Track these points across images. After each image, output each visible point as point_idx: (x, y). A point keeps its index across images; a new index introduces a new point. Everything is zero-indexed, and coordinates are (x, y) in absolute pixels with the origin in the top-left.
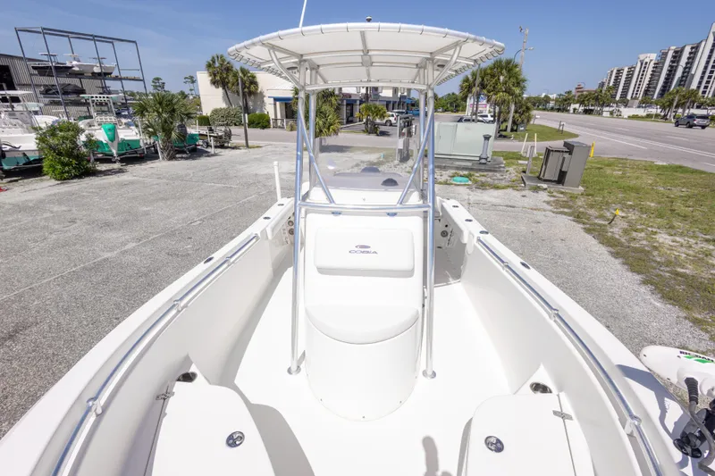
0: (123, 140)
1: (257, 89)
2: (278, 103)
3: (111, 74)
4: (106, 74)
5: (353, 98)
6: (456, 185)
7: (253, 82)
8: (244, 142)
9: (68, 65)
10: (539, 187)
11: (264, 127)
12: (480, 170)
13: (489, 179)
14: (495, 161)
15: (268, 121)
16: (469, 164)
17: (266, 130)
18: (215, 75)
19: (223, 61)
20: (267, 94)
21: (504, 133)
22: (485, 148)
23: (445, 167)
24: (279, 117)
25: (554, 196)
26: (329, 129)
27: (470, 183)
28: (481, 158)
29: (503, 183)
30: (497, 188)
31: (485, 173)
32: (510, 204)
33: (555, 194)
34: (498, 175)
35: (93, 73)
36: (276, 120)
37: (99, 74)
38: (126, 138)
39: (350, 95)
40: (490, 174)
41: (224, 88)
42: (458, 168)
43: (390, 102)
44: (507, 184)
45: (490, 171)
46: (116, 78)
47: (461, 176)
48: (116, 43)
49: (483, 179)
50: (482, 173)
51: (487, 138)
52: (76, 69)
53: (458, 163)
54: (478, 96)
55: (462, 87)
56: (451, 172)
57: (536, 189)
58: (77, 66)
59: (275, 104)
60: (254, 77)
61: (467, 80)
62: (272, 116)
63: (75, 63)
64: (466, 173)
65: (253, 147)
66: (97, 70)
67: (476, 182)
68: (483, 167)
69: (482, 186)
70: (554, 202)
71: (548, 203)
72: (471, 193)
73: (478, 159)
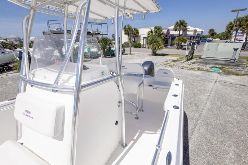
0: (92, 52)
1: (138, 35)
2: (145, 39)
3: (100, 33)
4: (99, 34)
5: (174, 36)
6: (212, 72)
7: (138, 32)
8: (129, 52)
9: (90, 32)
11: (139, 48)
12: (230, 65)
13: (234, 70)
14: (240, 61)
15: (141, 46)
16: (223, 62)
17: (140, 49)
18: (126, 31)
19: (129, 26)
20: (142, 36)
22: (234, 55)
23: (209, 63)
24: (145, 44)
26: (159, 47)
27: (221, 71)
28: (231, 60)
29: (243, 72)
30: (237, 75)
31: (232, 67)
32: (244, 84)
34: (240, 68)
35: (96, 34)
36: (144, 45)
37: (97, 34)
38: (93, 51)
39: (173, 35)
41: (128, 35)
42: (216, 64)
43: (192, 37)
44: (245, 73)
45: (236, 66)
46: (101, 35)
47: (217, 68)
48: (102, 24)
49: (230, 70)
50: (230, 67)
51: (236, 50)
52: (92, 33)
53: (217, 62)
54: (237, 30)
55: (227, 27)
56: (211, 66)
58: (92, 32)
59: (144, 39)
60: (138, 31)
61: (231, 24)
62: (142, 44)
63: (92, 31)
64: (220, 66)
65: (132, 54)
66: (97, 33)
67: (225, 71)
68: (231, 64)
69: (228, 73)
72: (219, 76)
73: (230, 60)
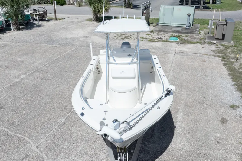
6: (171, 42)
8: (54, 16)
10: (212, 43)
11: (62, 5)
12: (185, 33)
13: (189, 38)
16: (180, 29)
21: (207, 5)
22: (188, 20)
23: (167, 31)
25: (218, 47)
27: (178, 40)
29: (196, 40)
30: (191, 43)
31: (188, 35)
32: (195, 52)
33: (219, 46)
34: (194, 35)
40: (190, 35)
42: (174, 32)
44: (197, 41)
45: (190, 33)
47: (175, 37)
49: (186, 38)
50: (186, 35)
51: (189, 15)
53: (174, 29)
56: (170, 34)
57: (210, 44)
64: (178, 34)
65: (60, 20)
67: (182, 40)
68: (187, 31)
69: (184, 42)
70: (216, 50)
71: (214, 51)
72: (178, 46)
73: (185, 26)
